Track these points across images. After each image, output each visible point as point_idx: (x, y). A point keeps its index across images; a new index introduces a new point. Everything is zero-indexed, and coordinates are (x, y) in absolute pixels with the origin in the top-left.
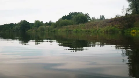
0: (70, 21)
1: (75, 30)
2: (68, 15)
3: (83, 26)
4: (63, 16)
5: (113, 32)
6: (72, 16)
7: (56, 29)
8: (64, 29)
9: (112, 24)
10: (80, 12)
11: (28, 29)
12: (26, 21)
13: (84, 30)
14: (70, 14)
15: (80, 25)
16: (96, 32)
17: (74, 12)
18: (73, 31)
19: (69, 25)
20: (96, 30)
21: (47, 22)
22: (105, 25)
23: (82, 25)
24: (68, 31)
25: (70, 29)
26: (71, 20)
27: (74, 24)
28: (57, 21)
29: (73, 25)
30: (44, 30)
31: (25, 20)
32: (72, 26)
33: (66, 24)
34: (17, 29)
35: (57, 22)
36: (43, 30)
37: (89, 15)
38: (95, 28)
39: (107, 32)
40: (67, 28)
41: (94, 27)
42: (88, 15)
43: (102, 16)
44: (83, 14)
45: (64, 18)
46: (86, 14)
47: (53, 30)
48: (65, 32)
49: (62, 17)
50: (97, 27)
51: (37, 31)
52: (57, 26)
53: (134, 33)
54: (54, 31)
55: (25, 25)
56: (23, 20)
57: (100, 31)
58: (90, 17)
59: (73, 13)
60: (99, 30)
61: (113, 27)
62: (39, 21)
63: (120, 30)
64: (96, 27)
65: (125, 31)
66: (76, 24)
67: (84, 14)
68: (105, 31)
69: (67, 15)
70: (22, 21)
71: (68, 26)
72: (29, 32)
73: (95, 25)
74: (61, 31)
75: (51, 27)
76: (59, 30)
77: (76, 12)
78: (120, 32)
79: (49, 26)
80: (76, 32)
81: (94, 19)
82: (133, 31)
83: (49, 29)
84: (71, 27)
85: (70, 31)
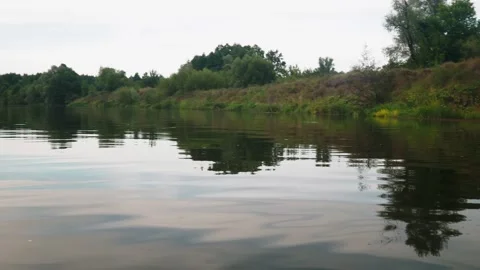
0: (218, 75)
1: (233, 104)
2: (212, 53)
3: (259, 94)
4: (196, 57)
5: (340, 114)
6: (224, 58)
7: (173, 99)
8: (200, 99)
9: (341, 92)
10: (252, 46)
11: (75, 95)
12: (70, 70)
13: (261, 104)
14: (217, 49)
15: (251, 89)
16: (296, 111)
17: (231, 45)
18: (227, 108)
19: (215, 87)
20: (297, 105)
21: (137, 75)
22: (322, 94)
23: (257, 92)
24: (211, 107)
25: (218, 101)
26: (221, 72)
27: (232, 86)
28: (176, 72)
29: (227, 87)
30: (131, 102)
31: (63, 65)
32: (224, 90)
33: (205, 85)
34: (37, 96)
35: (174, 77)
36: (128, 100)
37: (280, 55)
38: (294, 100)
39: (322, 113)
40: (209, 98)
41: (292, 97)
42: (277, 55)
43: (326, 60)
44: (262, 53)
45: (199, 62)
46: (272, 53)
47: (163, 103)
48: (203, 110)
49: (191, 58)
50: (300, 98)
51: (108, 105)
52: (175, 91)
53: (382, 117)
54: (168, 107)
55: (63, 82)
56: (58, 65)
57: (307, 109)
58: (284, 63)
59: (230, 47)
60: (304, 107)
61: (342, 101)
62: (113, 70)
63: (356, 110)
64: (297, 98)
65: (367, 111)
66: (239, 86)
67: (266, 52)
68: (320, 110)
69: (207, 54)
70: (54, 68)
71: (214, 92)
72: (79, 105)
73: (294, 91)
74: (189, 108)
75: (157, 91)
76: (183, 103)
77: (239, 46)
78: (356, 115)
79: (149, 88)
80: (239, 110)
81: (296, 70)
82: (383, 112)
83: (149, 100)
84: (221, 94)
85: (221, 106)
